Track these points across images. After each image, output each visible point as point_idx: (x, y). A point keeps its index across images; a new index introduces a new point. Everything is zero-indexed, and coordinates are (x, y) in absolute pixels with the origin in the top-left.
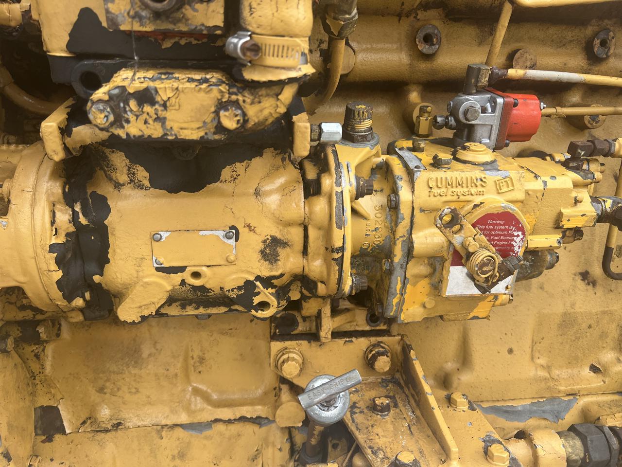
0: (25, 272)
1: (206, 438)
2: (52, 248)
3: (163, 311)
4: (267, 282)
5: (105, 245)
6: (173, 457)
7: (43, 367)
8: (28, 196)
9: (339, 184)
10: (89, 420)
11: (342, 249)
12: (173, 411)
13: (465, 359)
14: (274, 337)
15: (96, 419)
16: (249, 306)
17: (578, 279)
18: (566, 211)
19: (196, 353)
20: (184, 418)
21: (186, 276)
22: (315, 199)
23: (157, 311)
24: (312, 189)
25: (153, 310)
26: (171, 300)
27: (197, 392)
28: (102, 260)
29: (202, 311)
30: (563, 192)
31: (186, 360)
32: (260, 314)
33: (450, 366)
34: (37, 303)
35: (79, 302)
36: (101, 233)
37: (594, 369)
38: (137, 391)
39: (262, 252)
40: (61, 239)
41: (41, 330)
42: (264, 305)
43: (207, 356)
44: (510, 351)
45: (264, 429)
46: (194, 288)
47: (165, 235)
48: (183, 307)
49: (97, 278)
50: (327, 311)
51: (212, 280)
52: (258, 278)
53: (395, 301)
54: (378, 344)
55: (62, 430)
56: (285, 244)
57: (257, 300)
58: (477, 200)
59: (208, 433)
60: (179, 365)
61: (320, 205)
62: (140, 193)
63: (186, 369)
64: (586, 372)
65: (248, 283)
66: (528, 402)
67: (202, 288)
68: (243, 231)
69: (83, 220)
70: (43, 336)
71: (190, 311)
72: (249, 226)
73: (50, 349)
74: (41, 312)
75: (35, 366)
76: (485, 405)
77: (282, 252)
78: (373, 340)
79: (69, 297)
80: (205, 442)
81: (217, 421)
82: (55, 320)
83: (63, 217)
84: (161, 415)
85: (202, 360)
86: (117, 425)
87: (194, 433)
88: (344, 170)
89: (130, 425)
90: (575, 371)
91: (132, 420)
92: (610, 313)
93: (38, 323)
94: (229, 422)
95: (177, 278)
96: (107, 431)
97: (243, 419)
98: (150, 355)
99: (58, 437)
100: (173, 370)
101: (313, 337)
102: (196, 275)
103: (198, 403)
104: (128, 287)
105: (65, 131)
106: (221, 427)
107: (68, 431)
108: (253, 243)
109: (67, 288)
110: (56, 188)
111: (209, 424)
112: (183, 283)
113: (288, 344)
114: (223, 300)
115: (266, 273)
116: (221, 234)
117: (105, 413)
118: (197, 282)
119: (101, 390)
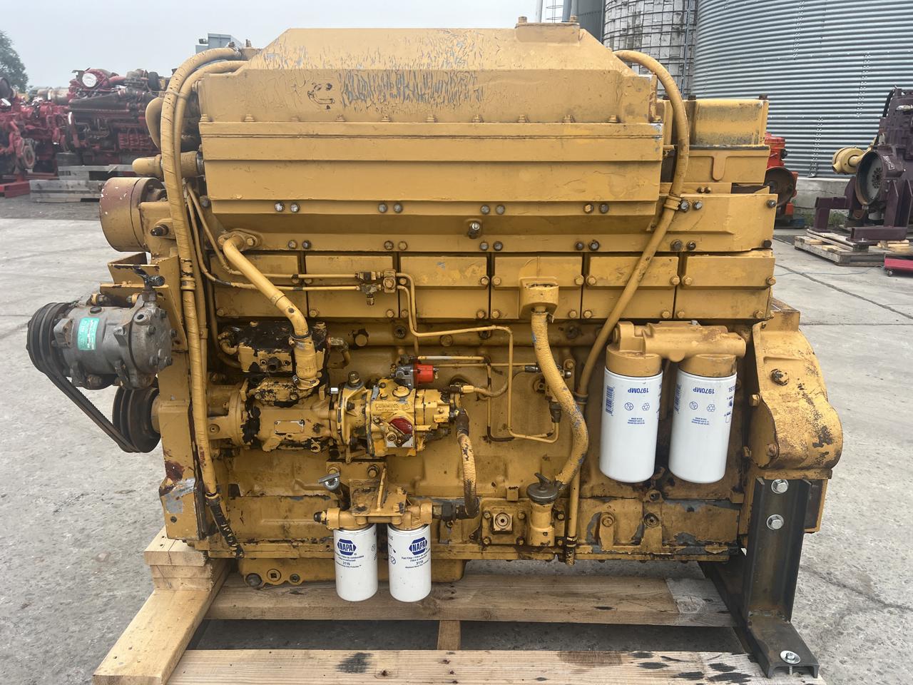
0: (233, 434)
1: (301, 503)
2: (242, 426)
3: (279, 447)
4: (316, 440)
5: (259, 425)
6: (286, 511)
7: (232, 467)
8: (234, 409)
9: (340, 406)
10: (251, 491)
11: (341, 430)
12: (287, 491)
13: (423, 477)
14: (329, 460)
15: (253, 491)
16: (310, 448)
17: (482, 439)
18: (436, 416)
19: (298, 465)
20: (291, 494)
21: (286, 436)
22: (332, 411)
23: (277, 448)
24: (332, 408)
25: (275, 448)
26: (281, 444)
27: (297, 482)
28: (258, 429)
29: (293, 448)
30: (433, 409)
31: (293, 467)
32: (314, 451)
33: (417, 478)
34: (234, 443)
35: (249, 443)
36: (258, 421)
37: (493, 485)
38: (271, 480)
39: (313, 429)
40: (244, 423)
41: (233, 451)
42: (315, 448)
43: (302, 466)
44: (445, 472)
45: (327, 501)
46: (289, 440)
47: (279, 422)
48: (287, 446)
49: (255, 435)
50: (348, 450)
51: (296, 438)
52: (312, 438)
53: (371, 448)
54: (373, 465)
55: (239, 495)
56: (322, 426)
57: (312, 446)
58: (395, 412)
59: (302, 501)
60: (289, 470)
61: (334, 413)
62: (270, 408)
63: (292, 471)
64: (490, 485)
65: (308, 439)
66: (455, 498)
67: (292, 441)
68: (306, 421)
69: (251, 416)
70: (234, 454)
71: (289, 448)
72: (308, 420)
73: (235, 459)
74: (234, 445)
75: (229, 466)
76: (433, 498)
77: (321, 429)
78: (371, 463)
79: (246, 442)
80: (301, 505)
81: (306, 496)
82: (238, 449)
83: (245, 415)
84: (281, 492)
85: (300, 468)
86: (262, 494)
87: (296, 501)
88: (343, 401)
89: (268, 495)
90: (484, 485)
91: (269, 492)
92: (499, 457)
93: (231, 449)
94: (311, 496)
95: (283, 437)
96: (258, 497)
97: (317, 496)
98: (277, 465)
99: (237, 498)
100: (287, 472)
101: (343, 460)
102: (289, 436)
103: (297, 487)
104: (266, 439)
105: (247, 392)
106: (307, 499)
107: (242, 495)
108: (310, 426)
109: (246, 439)
110: (243, 406)
111: (302, 497)
112: (285, 439)
113: (334, 463)
114: (299, 445)
115: (315, 436)
116: (298, 422)
117: (257, 488)
118: (289, 438)
119: (256, 479)
